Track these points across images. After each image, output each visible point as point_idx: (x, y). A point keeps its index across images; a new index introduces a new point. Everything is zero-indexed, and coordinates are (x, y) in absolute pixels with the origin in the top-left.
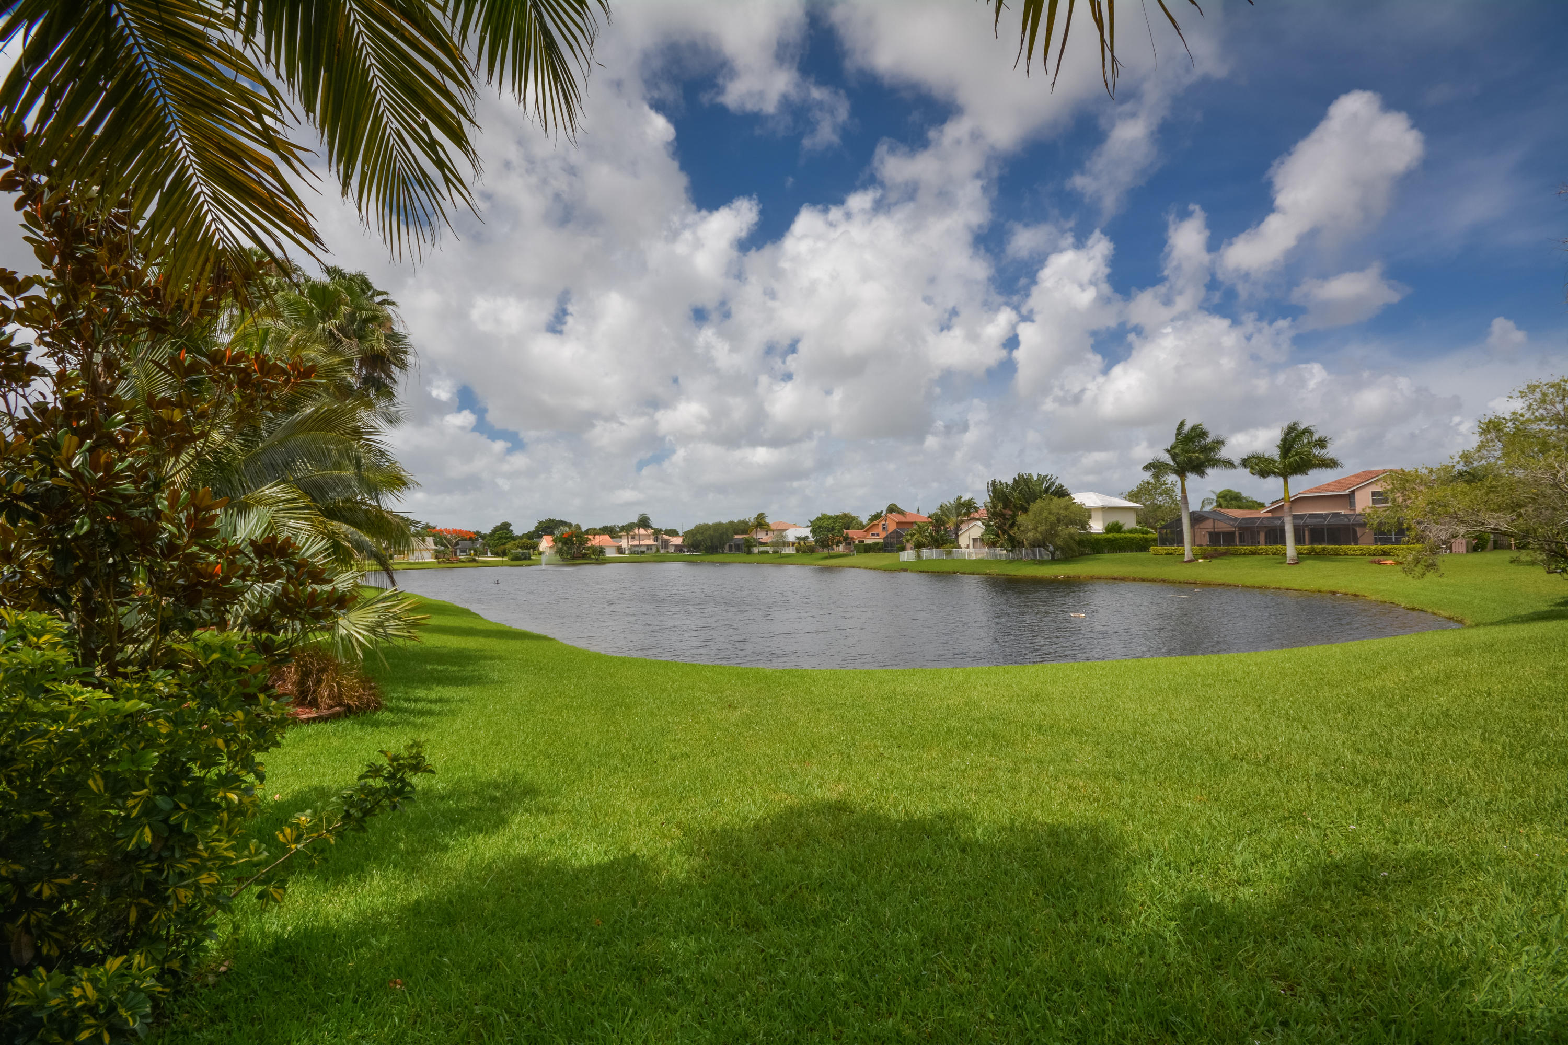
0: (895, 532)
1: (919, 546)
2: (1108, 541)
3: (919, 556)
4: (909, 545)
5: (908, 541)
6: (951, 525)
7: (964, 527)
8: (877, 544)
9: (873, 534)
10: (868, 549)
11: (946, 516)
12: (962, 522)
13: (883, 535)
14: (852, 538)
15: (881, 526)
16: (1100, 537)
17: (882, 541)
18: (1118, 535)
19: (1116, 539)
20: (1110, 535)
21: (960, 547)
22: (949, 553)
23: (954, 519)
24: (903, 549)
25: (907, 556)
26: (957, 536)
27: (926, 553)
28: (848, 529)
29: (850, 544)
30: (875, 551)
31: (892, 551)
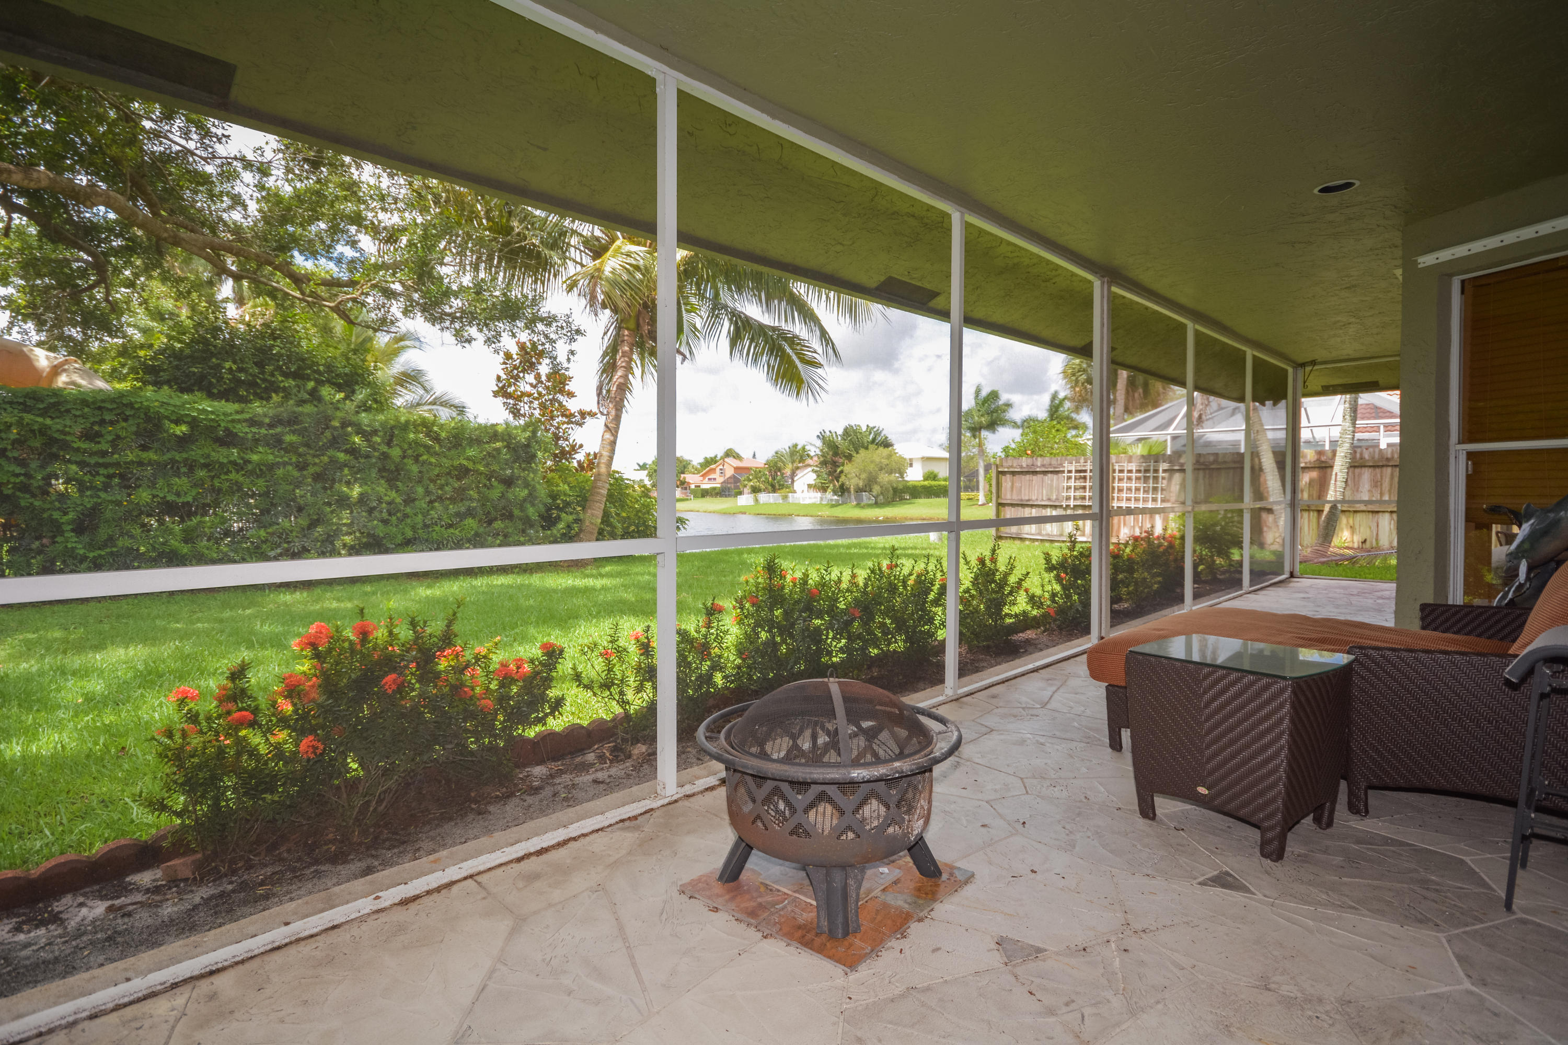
0: (733, 477)
1: (755, 490)
2: (924, 487)
3: (757, 500)
4: (746, 490)
5: (745, 486)
6: (788, 471)
7: (800, 474)
8: (714, 489)
9: (710, 479)
10: (705, 494)
11: (783, 462)
12: (798, 468)
13: (721, 480)
14: (689, 483)
15: (718, 471)
16: (917, 484)
17: (719, 486)
18: (933, 483)
19: (931, 487)
20: (926, 483)
21: (795, 492)
22: (785, 498)
23: (790, 466)
24: (741, 493)
25: (745, 500)
26: (793, 481)
27: (764, 497)
28: (683, 473)
29: (686, 489)
30: (712, 496)
31: (729, 496)
